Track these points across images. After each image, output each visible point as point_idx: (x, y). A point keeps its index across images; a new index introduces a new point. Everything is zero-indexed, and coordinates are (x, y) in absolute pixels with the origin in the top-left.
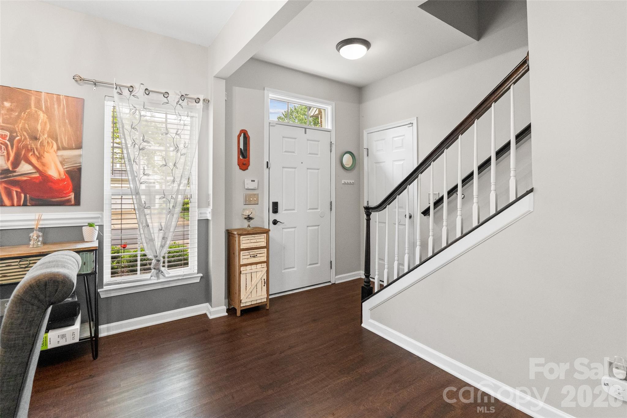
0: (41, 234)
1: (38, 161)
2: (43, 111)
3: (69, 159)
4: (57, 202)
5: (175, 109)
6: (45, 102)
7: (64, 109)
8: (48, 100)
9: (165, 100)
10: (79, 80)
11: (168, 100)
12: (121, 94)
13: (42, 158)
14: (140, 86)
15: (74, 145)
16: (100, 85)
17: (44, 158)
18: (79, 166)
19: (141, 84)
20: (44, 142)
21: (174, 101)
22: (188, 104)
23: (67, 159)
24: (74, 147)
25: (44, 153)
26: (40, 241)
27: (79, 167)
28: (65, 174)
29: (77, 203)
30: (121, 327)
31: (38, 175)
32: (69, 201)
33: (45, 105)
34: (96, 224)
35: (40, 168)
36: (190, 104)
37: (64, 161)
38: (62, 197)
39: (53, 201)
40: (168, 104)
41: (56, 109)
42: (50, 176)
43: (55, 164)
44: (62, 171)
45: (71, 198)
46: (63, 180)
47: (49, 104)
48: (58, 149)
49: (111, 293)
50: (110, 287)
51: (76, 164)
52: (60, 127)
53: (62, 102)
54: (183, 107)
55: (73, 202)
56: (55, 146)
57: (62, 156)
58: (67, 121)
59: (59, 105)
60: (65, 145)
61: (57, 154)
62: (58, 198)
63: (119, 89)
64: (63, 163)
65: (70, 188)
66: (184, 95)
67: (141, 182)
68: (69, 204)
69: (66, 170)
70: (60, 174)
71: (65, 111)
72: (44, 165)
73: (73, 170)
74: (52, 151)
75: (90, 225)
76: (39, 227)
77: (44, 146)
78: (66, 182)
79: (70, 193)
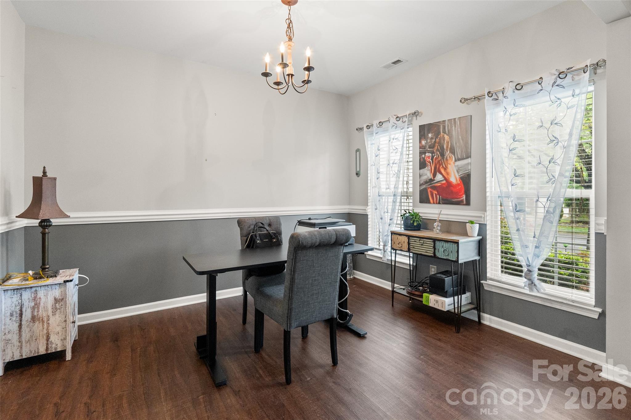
0: (440, 224)
1: (445, 172)
2: (447, 134)
3: (462, 167)
4: (456, 202)
5: (550, 94)
6: (447, 127)
7: (458, 129)
8: (449, 125)
9: (539, 87)
10: (464, 100)
11: (541, 86)
12: (497, 99)
13: (447, 168)
14: (509, 84)
15: (464, 156)
16: (482, 98)
17: (448, 168)
18: (467, 172)
19: (510, 82)
20: (448, 157)
21: (549, 84)
22: (573, 80)
23: (460, 168)
24: (465, 157)
25: (448, 165)
26: (438, 229)
27: (467, 174)
28: (460, 180)
29: (468, 203)
30: (501, 324)
31: (445, 182)
32: (462, 201)
33: (448, 129)
34: (475, 222)
35: (446, 176)
36: (576, 78)
37: (459, 169)
38: (458, 198)
39: (453, 201)
40: (542, 91)
41: (454, 129)
42: (451, 181)
43: (454, 172)
44: (458, 177)
45: (463, 199)
46: (458, 185)
47: (450, 128)
48: (456, 161)
49: (492, 288)
50: (493, 283)
51: (466, 171)
52: (456, 143)
53: (457, 123)
54: (564, 86)
55: (465, 202)
56: (454, 159)
57: (457, 166)
58: (460, 137)
59: (455, 126)
60: (459, 157)
61: (455, 165)
62: (456, 199)
63: (495, 95)
64: (459, 171)
65: (463, 190)
66: (565, 71)
67: (512, 184)
68: (462, 204)
69: (460, 176)
70: (457, 180)
71: (459, 129)
72: (448, 174)
73: (465, 176)
74: (452, 163)
75: (472, 222)
76: (440, 219)
77: (448, 160)
78: (460, 187)
79: (463, 195)
